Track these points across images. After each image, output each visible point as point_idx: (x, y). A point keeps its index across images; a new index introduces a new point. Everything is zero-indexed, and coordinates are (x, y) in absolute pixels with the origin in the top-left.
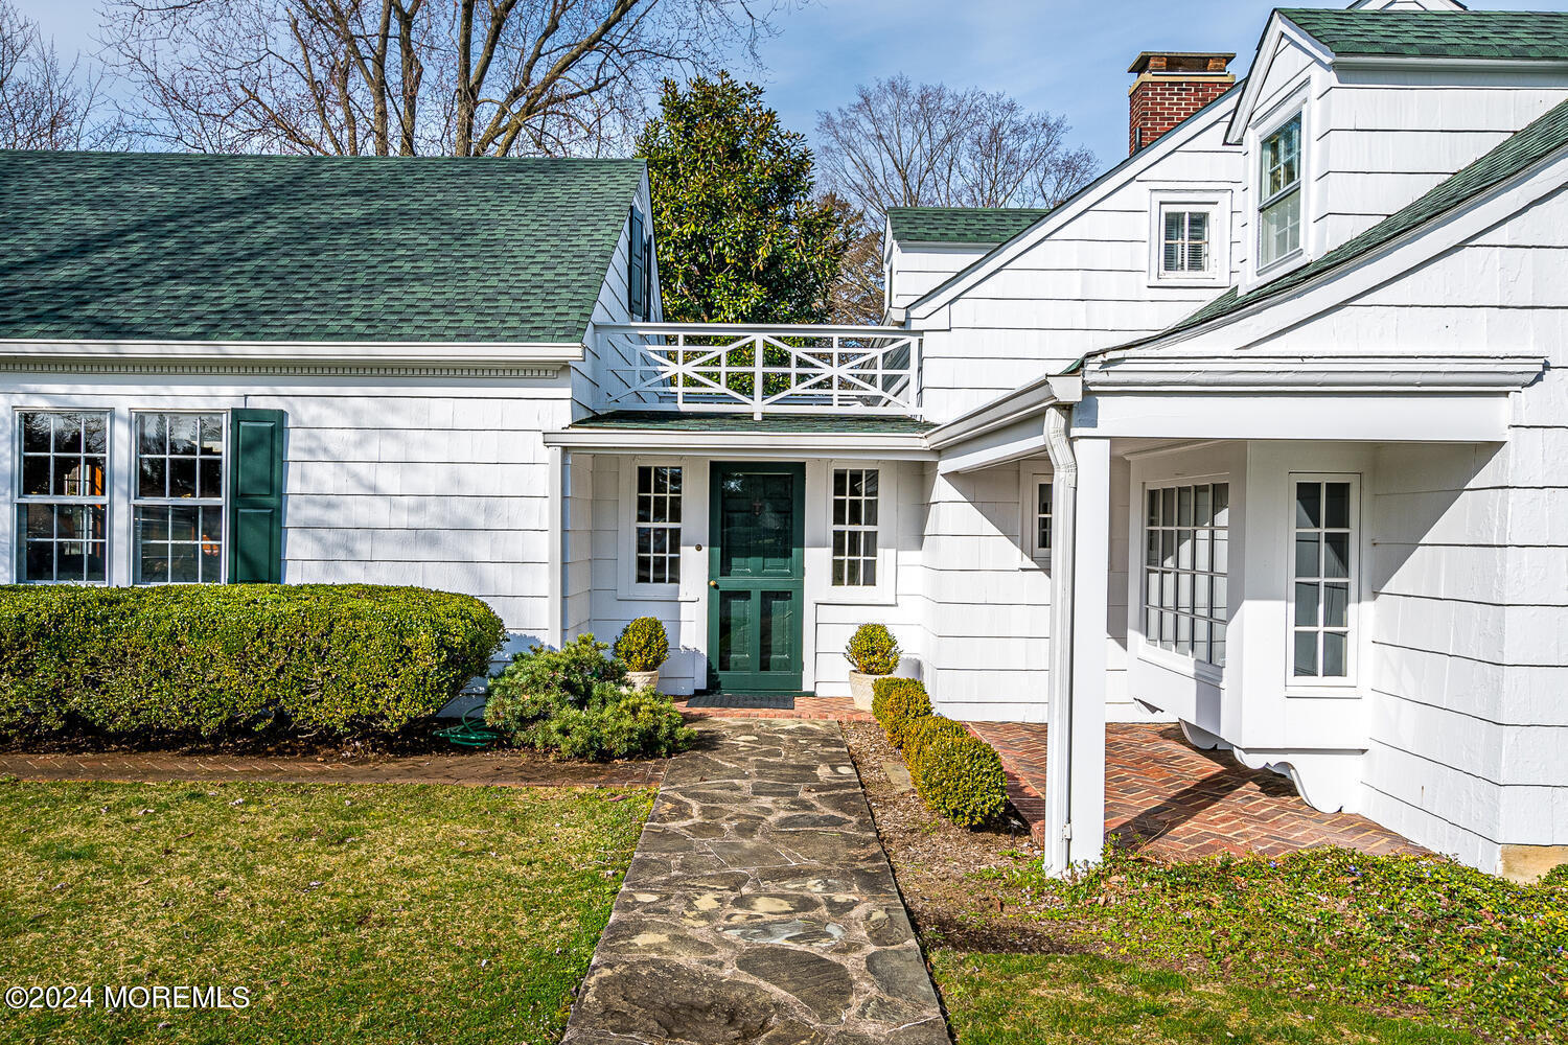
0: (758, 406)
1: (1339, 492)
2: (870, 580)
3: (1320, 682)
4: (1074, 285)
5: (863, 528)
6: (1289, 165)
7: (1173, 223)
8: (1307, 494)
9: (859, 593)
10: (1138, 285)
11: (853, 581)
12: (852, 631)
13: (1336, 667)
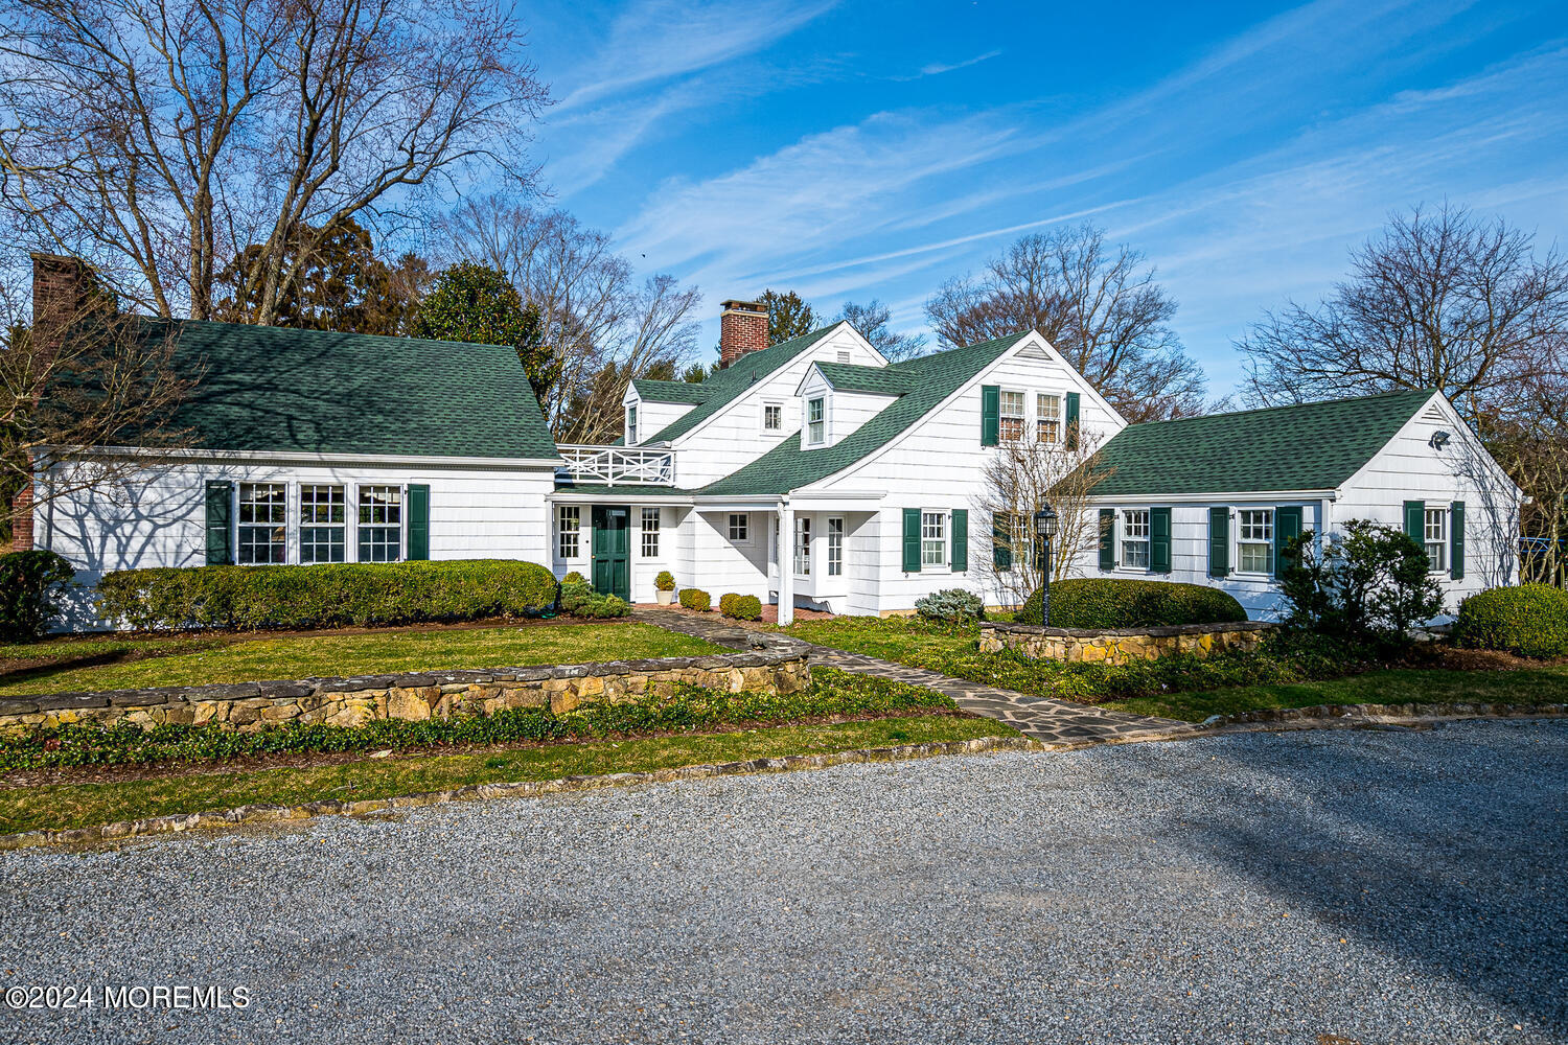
0: (610, 481)
1: (839, 522)
2: (656, 554)
3: (835, 577)
4: (733, 434)
5: (653, 532)
6: (819, 412)
7: (768, 409)
8: (832, 522)
9: (652, 559)
10: (756, 435)
11: (649, 555)
12: (656, 575)
13: (839, 573)
